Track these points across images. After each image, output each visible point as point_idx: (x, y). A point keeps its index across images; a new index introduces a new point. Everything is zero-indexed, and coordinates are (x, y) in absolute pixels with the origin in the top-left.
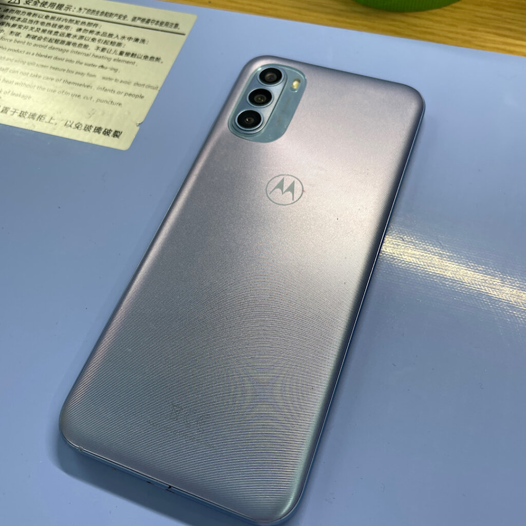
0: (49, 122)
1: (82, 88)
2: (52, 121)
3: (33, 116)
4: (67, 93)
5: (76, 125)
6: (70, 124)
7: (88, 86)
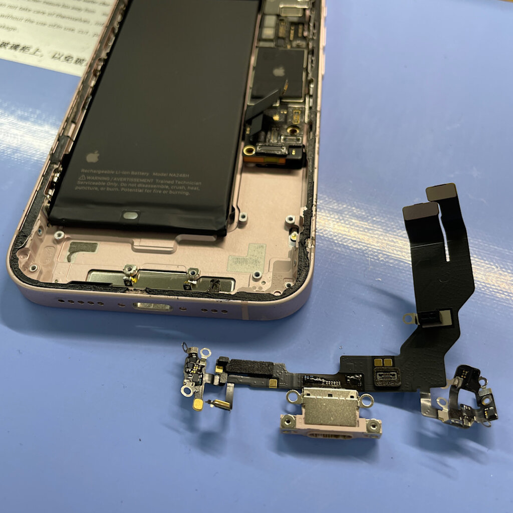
0: (35, 53)
1: (77, 23)
2: (37, 53)
3: (15, 47)
4: (59, 27)
5: (66, 58)
6: (59, 57)
7: (85, 21)
